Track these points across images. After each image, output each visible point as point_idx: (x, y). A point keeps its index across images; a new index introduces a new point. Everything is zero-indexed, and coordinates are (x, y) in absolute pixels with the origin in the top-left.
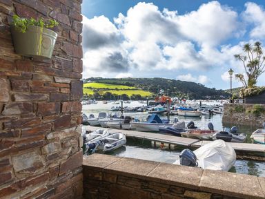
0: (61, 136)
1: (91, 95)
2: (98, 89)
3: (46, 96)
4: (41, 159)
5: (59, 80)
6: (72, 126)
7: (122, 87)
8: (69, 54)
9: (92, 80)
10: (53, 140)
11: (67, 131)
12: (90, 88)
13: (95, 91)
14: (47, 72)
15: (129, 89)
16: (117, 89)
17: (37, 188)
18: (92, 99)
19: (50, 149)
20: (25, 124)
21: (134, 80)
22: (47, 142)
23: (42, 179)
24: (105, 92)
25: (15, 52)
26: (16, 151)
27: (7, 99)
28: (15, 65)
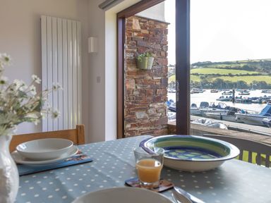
0: (156, 106)
1: (197, 83)
2: (206, 76)
3: (149, 86)
4: (147, 115)
5: (155, 78)
6: (162, 102)
7: (239, 72)
8: (160, 64)
9: (199, 65)
10: (152, 107)
11: (159, 104)
12: (197, 74)
13: (202, 78)
14: (150, 75)
15: (248, 75)
16: (231, 75)
17: (145, 128)
18: (199, 87)
19: (151, 111)
20: (141, 99)
21: (255, 63)
22: (150, 108)
23: (147, 125)
24: (214, 79)
25: (137, 68)
26: (137, 110)
27: (134, 88)
28: (137, 73)
